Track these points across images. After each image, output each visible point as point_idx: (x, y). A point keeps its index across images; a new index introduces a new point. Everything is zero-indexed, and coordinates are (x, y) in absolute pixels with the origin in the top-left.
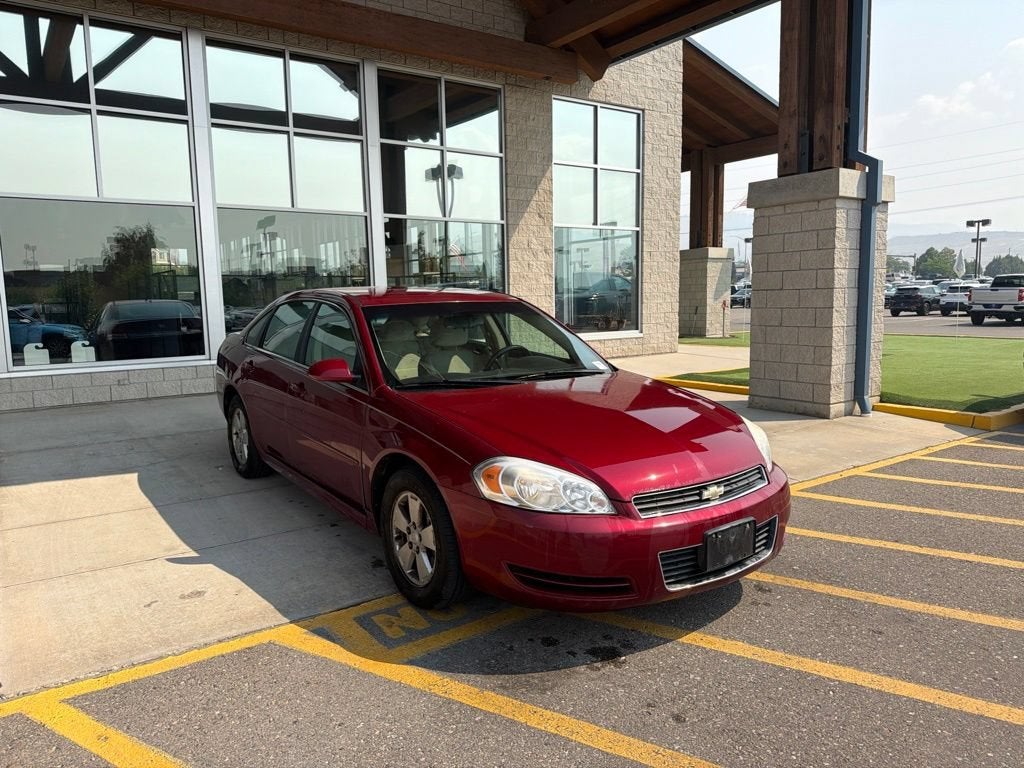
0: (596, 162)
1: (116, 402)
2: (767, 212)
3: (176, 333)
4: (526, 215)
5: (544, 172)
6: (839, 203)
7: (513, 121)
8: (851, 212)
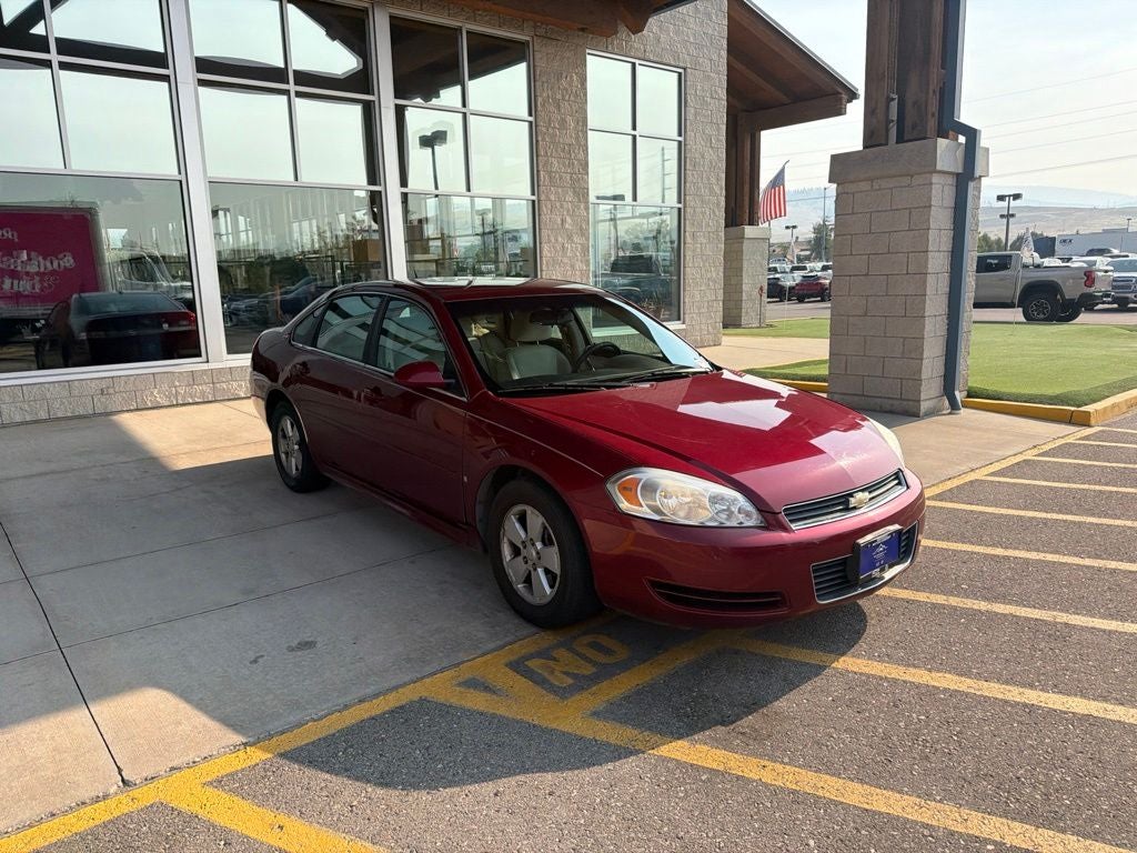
0: (634, 128)
1: (101, 414)
2: (851, 188)
3: (156, 331)
4: (559, 190)
6: (935, 179)
7: (544, 79)
8: (946, 188)
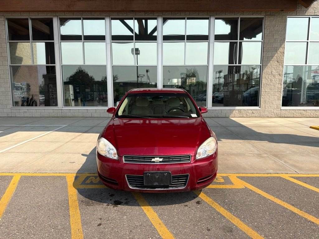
0: (308, 40)
4: (271, 62)
5: (281, 45)
